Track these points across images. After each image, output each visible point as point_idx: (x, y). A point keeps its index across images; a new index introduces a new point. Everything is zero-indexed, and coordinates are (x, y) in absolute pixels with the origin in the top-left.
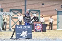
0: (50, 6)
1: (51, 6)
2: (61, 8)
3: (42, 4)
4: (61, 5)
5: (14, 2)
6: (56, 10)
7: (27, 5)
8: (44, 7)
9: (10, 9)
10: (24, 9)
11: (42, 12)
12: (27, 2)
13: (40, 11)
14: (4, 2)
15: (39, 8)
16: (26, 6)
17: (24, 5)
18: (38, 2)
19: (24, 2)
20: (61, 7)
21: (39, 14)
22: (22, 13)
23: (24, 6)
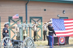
2: (62, 14)
3: (44, 10)
5: (13, 8)
6: (58, 16)
7: (28, 11)
8: (46, 13)
9: (9, 17)
10: (25, 16)
11: (45, 19)
12: (28, 8)
13: (43, 18)
15: (41, 15)
16: (28, 13)
18: (40, 7)
19: (25, 8)
21: (42, 21)
22: (23, 21)
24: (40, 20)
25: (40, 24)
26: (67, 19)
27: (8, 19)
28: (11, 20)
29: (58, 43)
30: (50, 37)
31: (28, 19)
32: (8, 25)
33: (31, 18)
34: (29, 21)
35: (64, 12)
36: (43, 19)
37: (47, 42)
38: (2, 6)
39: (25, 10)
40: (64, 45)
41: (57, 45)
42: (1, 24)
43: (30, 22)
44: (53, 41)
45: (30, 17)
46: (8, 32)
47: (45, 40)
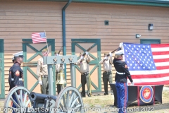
0: (123, 27)
1: (126, 27)
3: (104, 23)
4: (148, 25)
5: (33, 18)
6: (138, 36)
7: (66, 26)
8: (110, 30)
9: (23, 40)
10: (61, 37)
11: (106, 44)
12: (66, 19)
13: (101, 41)
14: (7, 18)
15: (97, 34)
16: (66, 30)
17: (61, 26)
19: (60, 19)
20: (149, 29)
21: (99, 49)
22: (56, 48)
23: (61, 30)
24: (96, 47)
25: (95, 55)
26: (157, 43)
27: (21, 45)
28: (28, 47)
29: (137, 101)
30: (119, 87)
31: (67, 44)
32: (21, 59)
33: (75, 42)
34: (70, 48)
35: (151, 28)
36: (101, 44)
37: (111, 98)
38: (7, 14)
39: (61, 22)
40: (150, 104)
41: (136, 105)
42: (5, 57)
43: (73, 50)
44: (126, 95)
45: (73, 40)
46: (20, 76)
47: (106, 93)
